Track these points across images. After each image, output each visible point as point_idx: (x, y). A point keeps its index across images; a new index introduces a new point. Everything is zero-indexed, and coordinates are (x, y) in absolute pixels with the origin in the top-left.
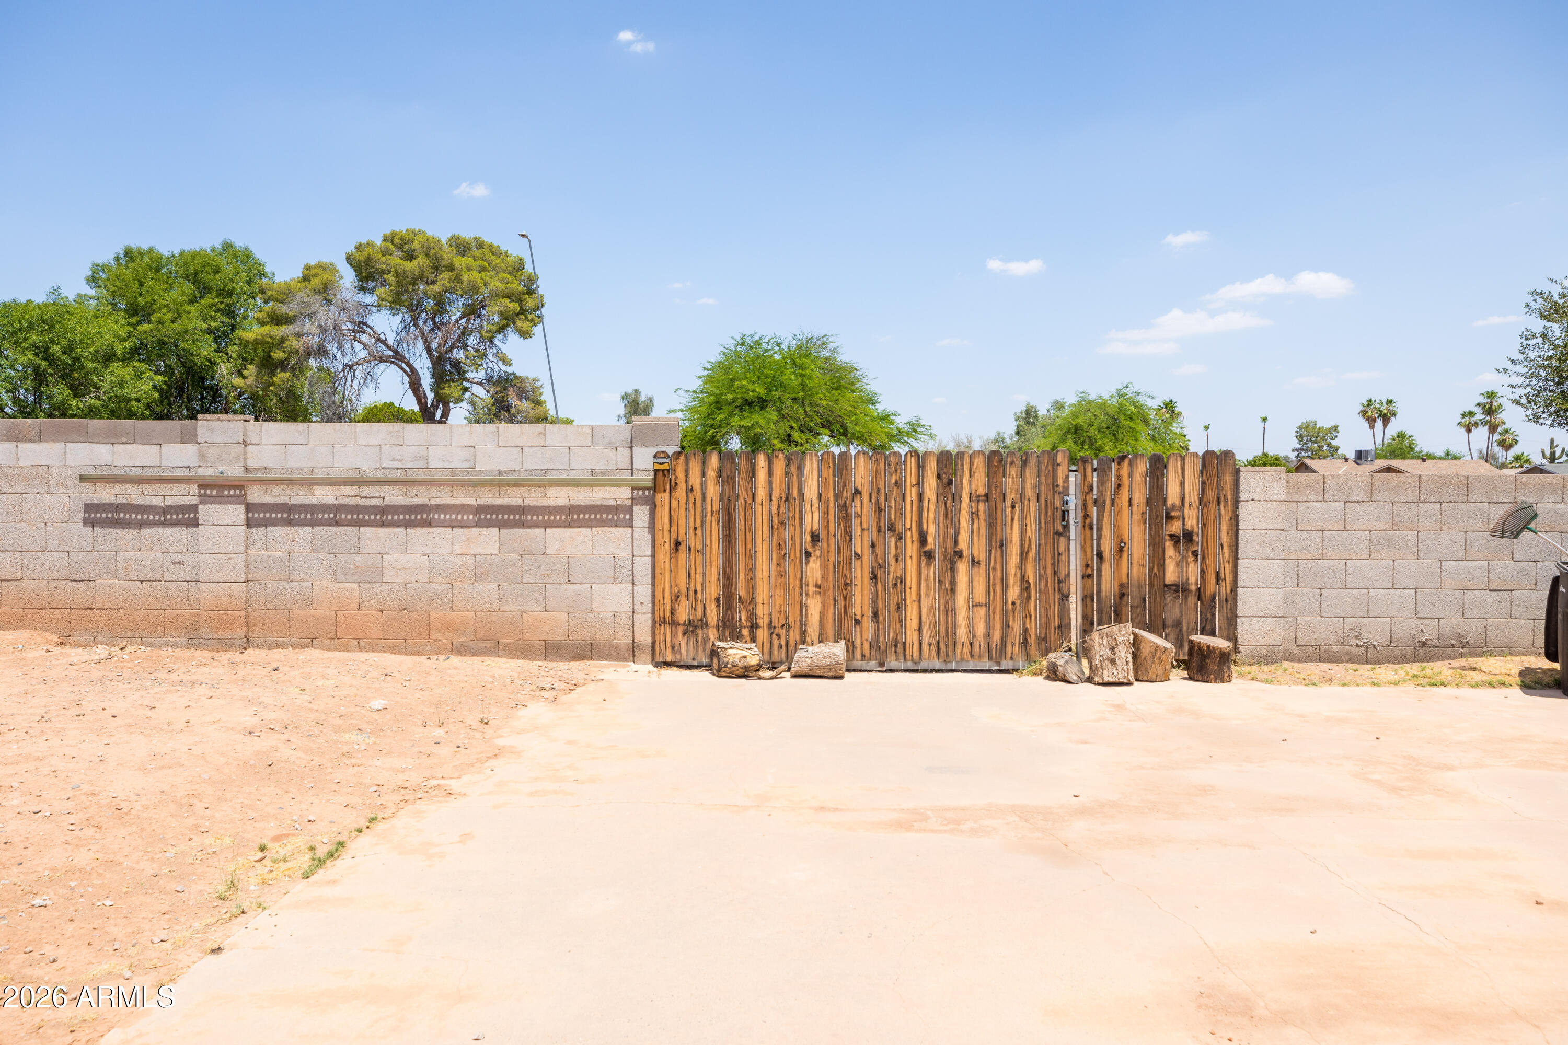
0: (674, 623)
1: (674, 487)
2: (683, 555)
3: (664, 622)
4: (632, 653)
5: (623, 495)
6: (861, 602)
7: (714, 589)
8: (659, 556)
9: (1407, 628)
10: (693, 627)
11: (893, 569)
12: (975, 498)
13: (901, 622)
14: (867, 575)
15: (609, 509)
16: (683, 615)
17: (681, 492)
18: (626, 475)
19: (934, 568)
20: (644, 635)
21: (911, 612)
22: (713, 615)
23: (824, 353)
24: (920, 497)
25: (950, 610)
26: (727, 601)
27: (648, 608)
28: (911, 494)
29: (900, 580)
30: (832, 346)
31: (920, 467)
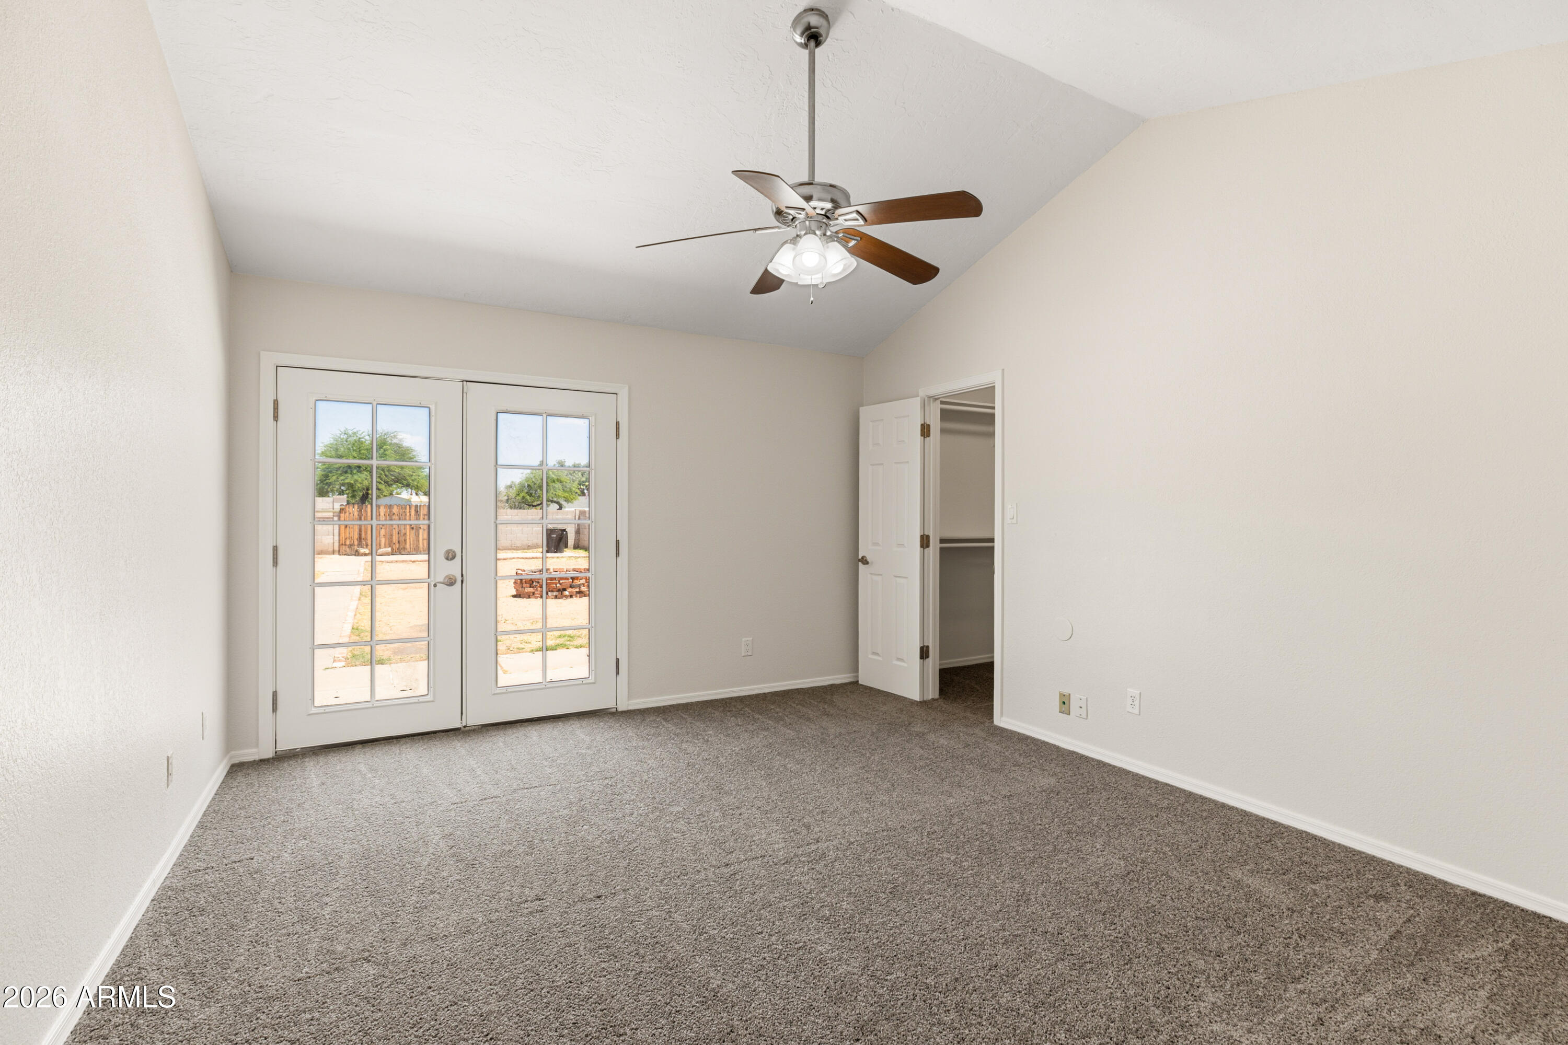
0: (345, 545)
1: (345, 513)
2: (348, 529)
3: (342, 544)
4: (333, 553)
5: (331, 515)
6: (395, 539)
7: (356, 536)
8: (341, 530)
9: (526, 542)
10: (351, 545)
11: (403, 531)
12: (424, 515)
13: (405, 543)
14: (397, 533)
15: (327, 518)
16: (348, 543)
17: (347, 514)
18: (332, 510)
19: (414, 531)
20: (336, 548)
21: (408, 541)
22: (356, 543)
23: (395, 441)
24: (410, 515)
25: (418, 540)
26: (360, 538)
27: (338, 541)
28: (408, 514)
29: (405, 534)
30: (399, 437)
31: (410, 508)
